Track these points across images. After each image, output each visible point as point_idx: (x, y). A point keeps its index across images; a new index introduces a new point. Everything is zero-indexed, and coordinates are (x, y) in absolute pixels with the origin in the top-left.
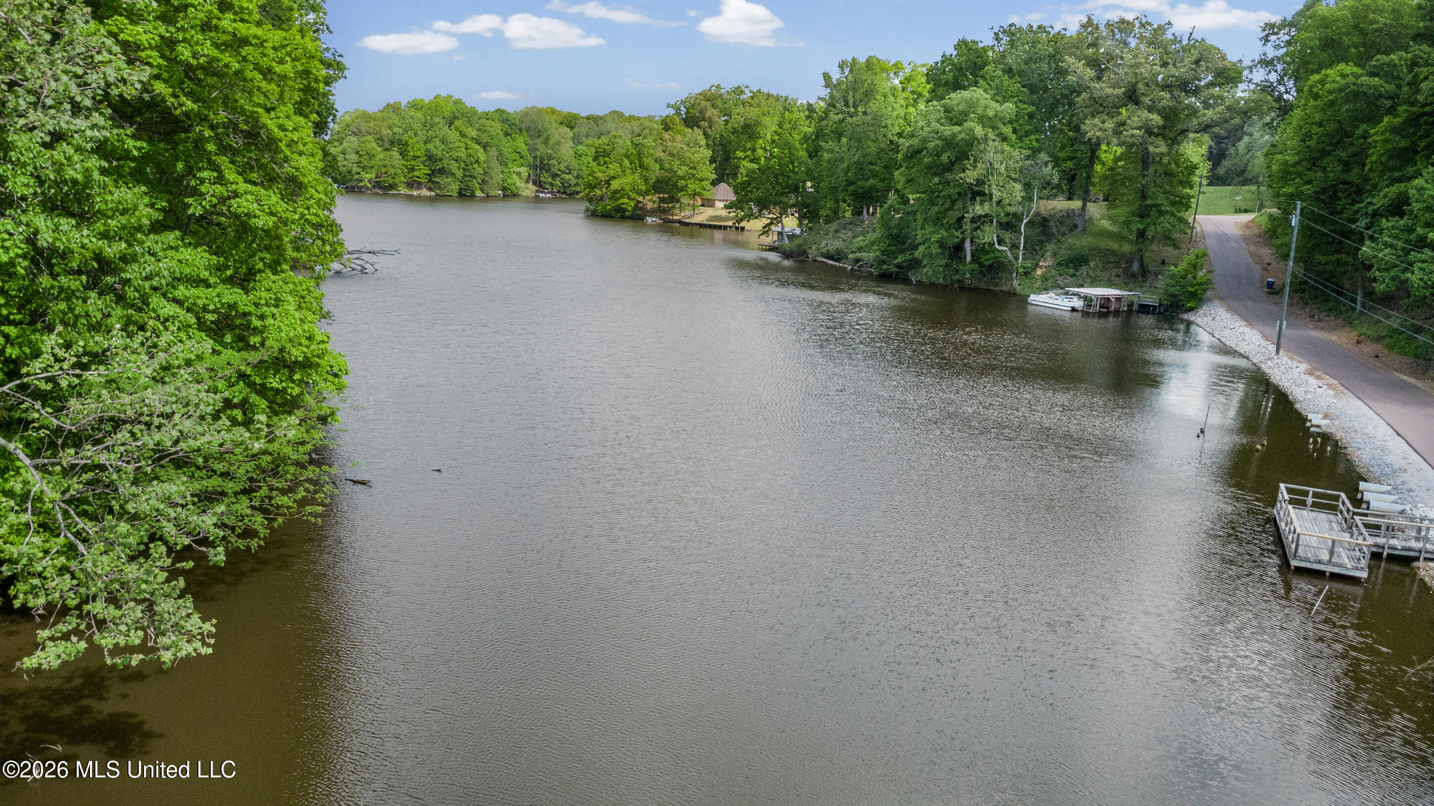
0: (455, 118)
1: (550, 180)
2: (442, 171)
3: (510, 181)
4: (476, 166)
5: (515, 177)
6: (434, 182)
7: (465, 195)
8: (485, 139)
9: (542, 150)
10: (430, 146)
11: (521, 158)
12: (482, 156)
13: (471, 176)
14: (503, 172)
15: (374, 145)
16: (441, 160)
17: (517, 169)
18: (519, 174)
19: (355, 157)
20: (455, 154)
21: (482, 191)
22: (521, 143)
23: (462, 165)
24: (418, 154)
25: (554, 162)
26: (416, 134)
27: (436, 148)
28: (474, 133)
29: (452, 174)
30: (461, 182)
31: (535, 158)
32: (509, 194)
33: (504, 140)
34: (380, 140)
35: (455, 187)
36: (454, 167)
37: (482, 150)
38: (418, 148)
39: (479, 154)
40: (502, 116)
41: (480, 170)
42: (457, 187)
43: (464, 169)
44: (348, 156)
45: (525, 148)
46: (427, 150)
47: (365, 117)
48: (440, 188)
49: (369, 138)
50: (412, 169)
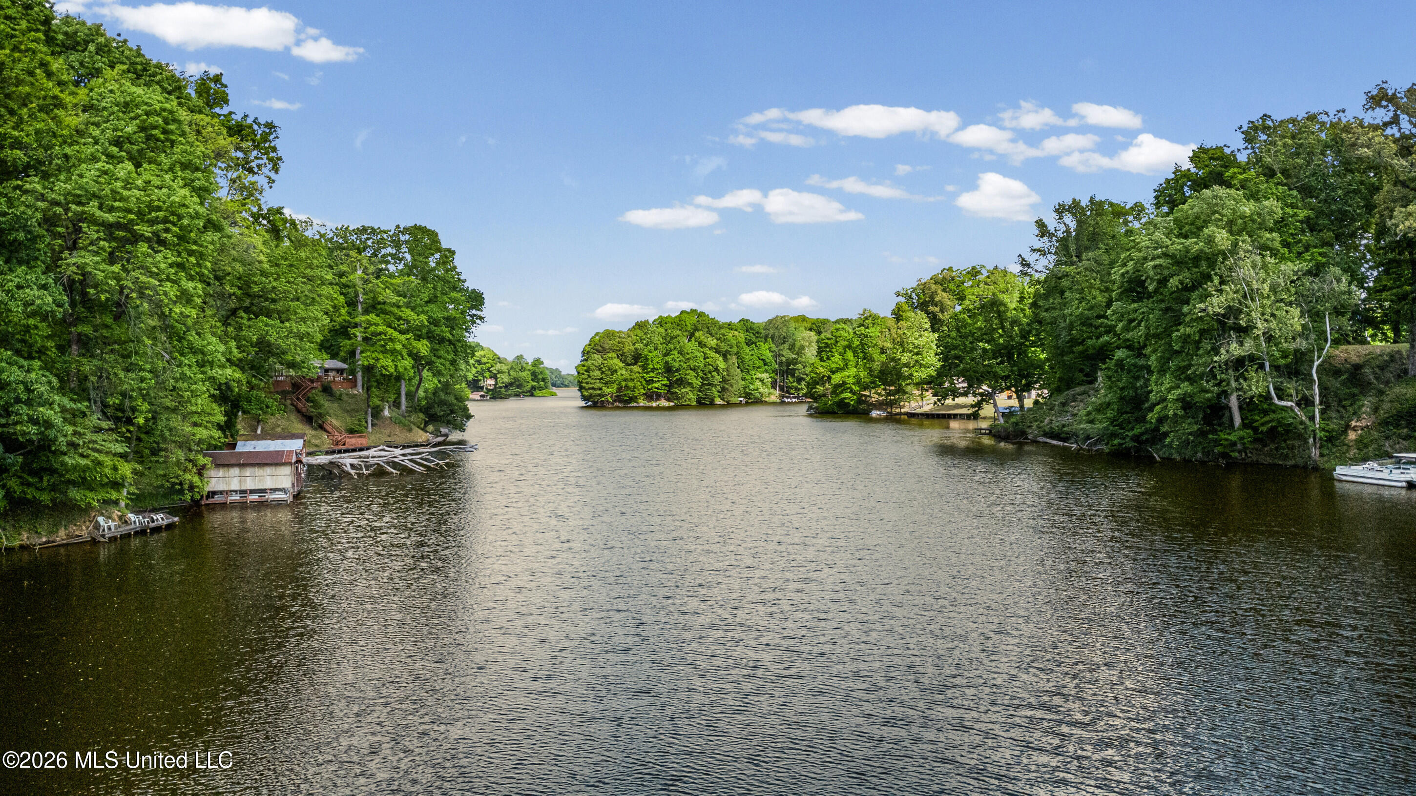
0: (696, 329)
1: (795, 384)
2: (681, 382)
3: (752, 387)
4: (715, 374)
5: (758, 384)
6: (672, 393)
7: (704, 403)
8: (724, 347)
9: (788, 355)
10: (669, 359)
11: (765, 364)
12: (722, 365)
13: (710, 384)
14: (744, 379)
15: (616, 361)
16: (678, 370)
17: (759, 375)
18: (762, 381)
19: (597, 373)
20: (692, 364)
21: (722, 399)
22: (766, 350)
23: (701, 374)
24: (658, 366)
25: (800, 366)
26: (656, 349)
27: (675, 362)
28: (713, 342)
29: (690, 384)
30: (700, 391)
31: (781, 364)
32: (752, 400)
33: (747, 350)
34: (622, 356)
35: (692, 396)
36: (691, 377)
37: (721, 358)
38: (656, 359)
39: (718, 362)
40: (746, 325)
41: (719, 378)
42: (695, 397)
43: (702, 378)
44: (591, 374)
45: (770, 355)
46: (667, 363)
47: (609, 334)
48: (678, 399)
49: (613, 355)
50: (651, 381)
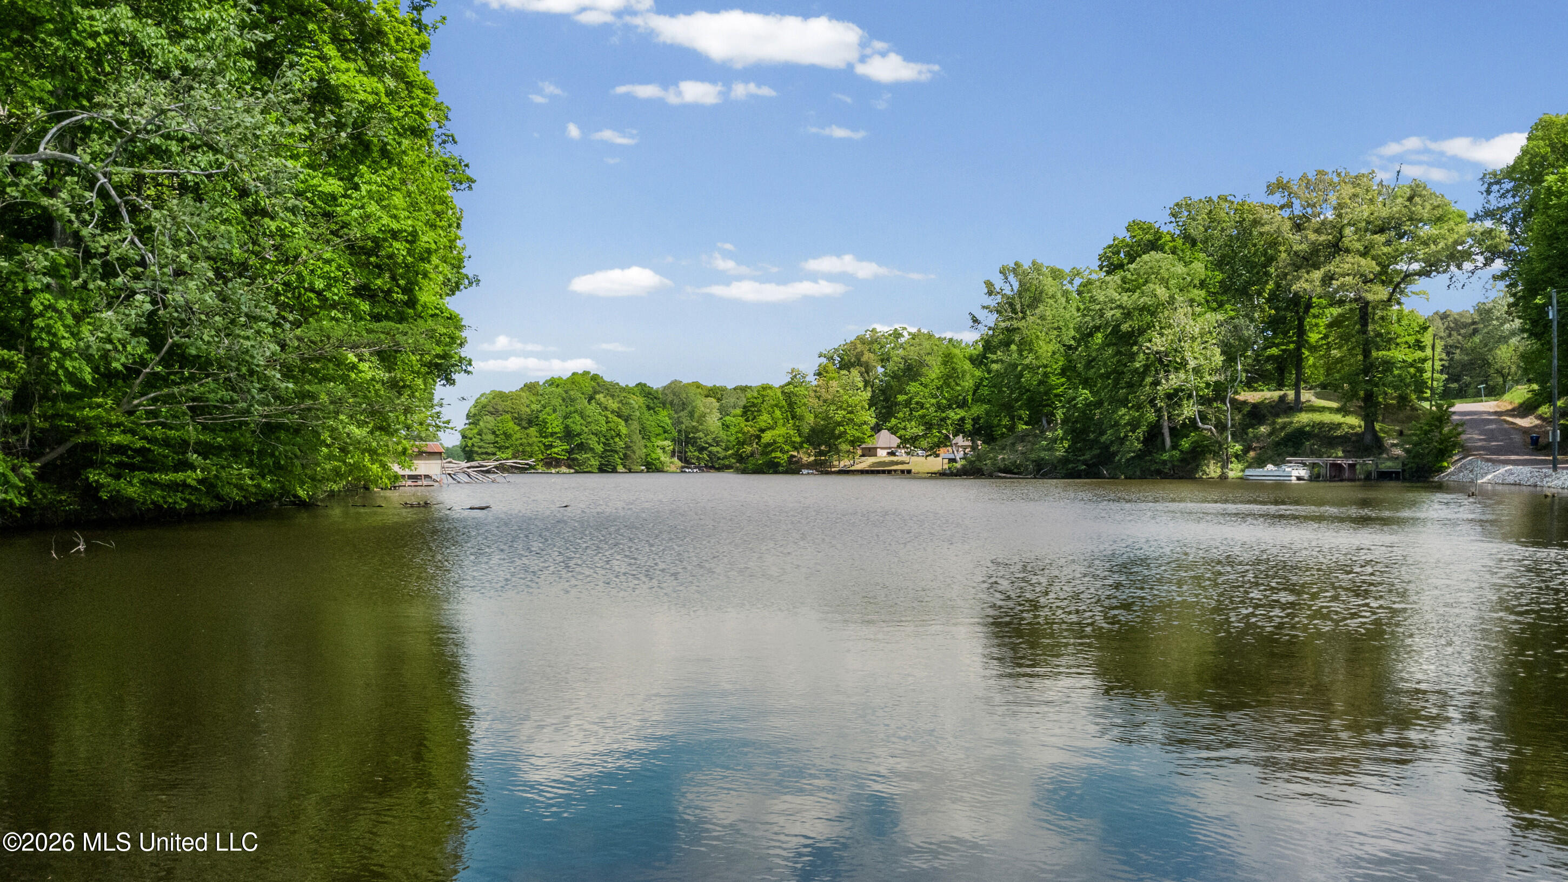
0: (596, 392)
1: (696, 453)
2: (582, 447)
3: (654, 456)
4: (617, 439)
5: (659, 451)
6: (574, 459)
7: (606, 468)
8: (626, 412)
9: (687, 423)
10: (569, 421)
11: (665, 432)
12: (624, 431)
13: (612, 451)
14: (646, 446)
15: (511, 424)
16: (579, 435)
17: (660, 443)
18: (663, 449)
19: (491, 437)
20: (594, 427)
21: (624, 466)
22: (665, 417)
23: (603, 440)
24: (557, 430)
25: (701, 434)
26: (555, 411)
27: (576, 424)
28: (614, 405)
29: (592, 450)
30: (602, 457)
31: (679, 431)
32: (652, 467)
33: (647, 414)
34: (518, 420)
35: (595, 463)
36: (593, 442)
37: (623, 423)
38: (555, 424)
39: (620, 427)
40: (643, 389)
41: (622, 444)
42: (598, 463)
43: (604, 444)
44: (484, 437)
45: (669, 422)
46: (567, 427)
47: (501, 396)
48: (579, 465)
49: (508, 416)
50: (551, 446)
